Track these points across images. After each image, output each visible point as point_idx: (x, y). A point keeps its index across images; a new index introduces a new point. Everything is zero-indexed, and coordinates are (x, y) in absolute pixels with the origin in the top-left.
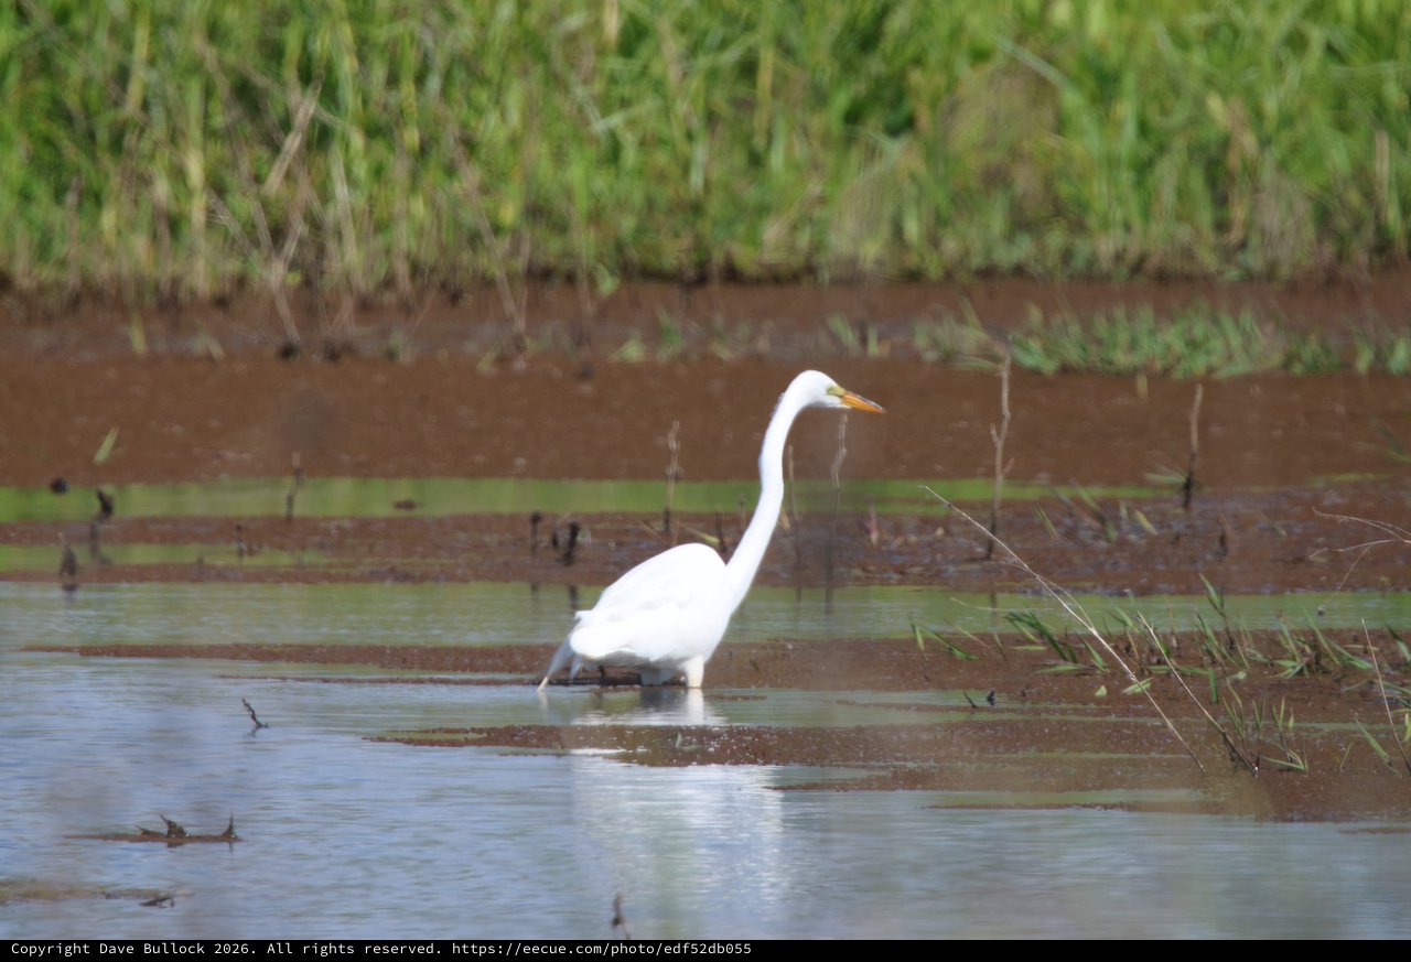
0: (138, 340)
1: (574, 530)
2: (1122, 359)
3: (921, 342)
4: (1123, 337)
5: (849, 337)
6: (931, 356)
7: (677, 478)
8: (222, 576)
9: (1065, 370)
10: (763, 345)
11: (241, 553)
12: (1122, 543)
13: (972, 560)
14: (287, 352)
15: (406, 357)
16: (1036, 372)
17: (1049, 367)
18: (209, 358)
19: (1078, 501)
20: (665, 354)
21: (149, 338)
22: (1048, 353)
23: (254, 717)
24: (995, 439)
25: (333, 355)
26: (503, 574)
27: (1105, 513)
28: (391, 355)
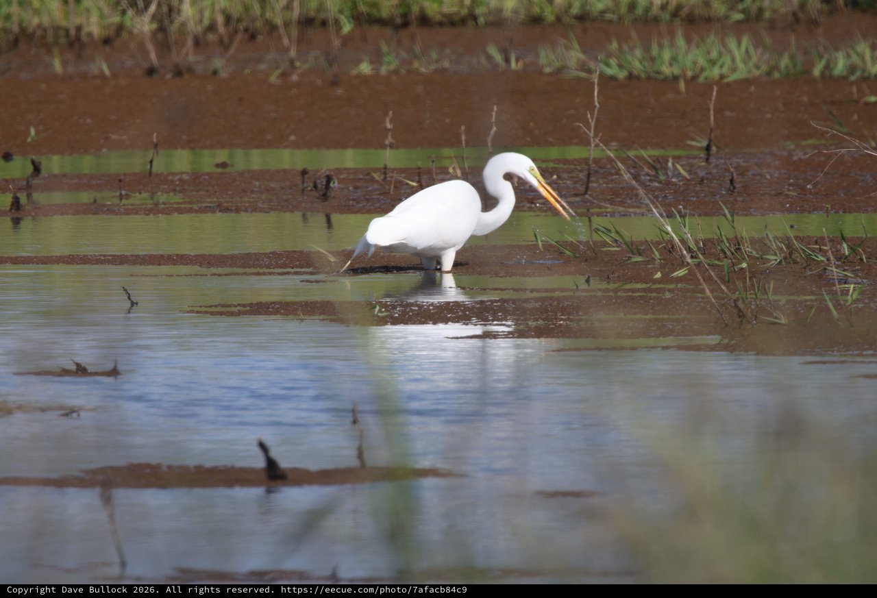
0: (57, 65)
1: (329, 179)
2: (666, 70)
3: (543, 60)
4: (667, 55)
5: (499, 58)
6: (547, 70)
7: (391, 146)
8: (110, 211)
9: (631, 76)
10: (446, 64)
11: (121, 197)
12: (668, 183)
13: (576, 195)
14: (151, 71)
15: (224, 74)
16: (613, 78)
17: (622, 75)
18: (102, 76)
19: (641, 158)
20: (384, 70)
21: (64, 63)
22: (620, 66)
23: (129, 298)
24: (590, 121)
25: (179, 73)
26: (286, 206)
27: (658, 165)
28: (215, 73)
